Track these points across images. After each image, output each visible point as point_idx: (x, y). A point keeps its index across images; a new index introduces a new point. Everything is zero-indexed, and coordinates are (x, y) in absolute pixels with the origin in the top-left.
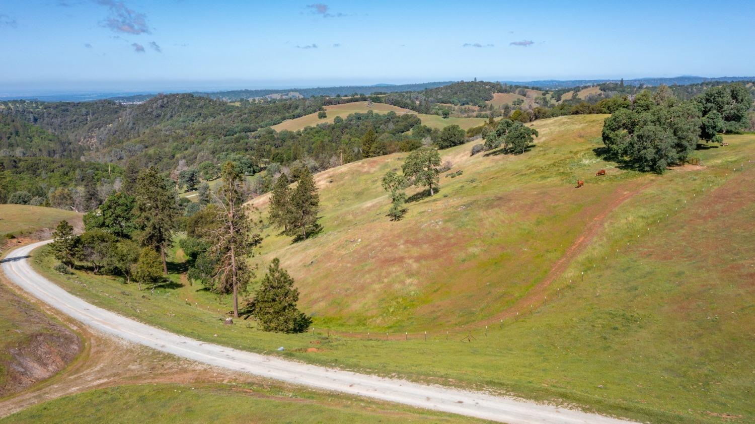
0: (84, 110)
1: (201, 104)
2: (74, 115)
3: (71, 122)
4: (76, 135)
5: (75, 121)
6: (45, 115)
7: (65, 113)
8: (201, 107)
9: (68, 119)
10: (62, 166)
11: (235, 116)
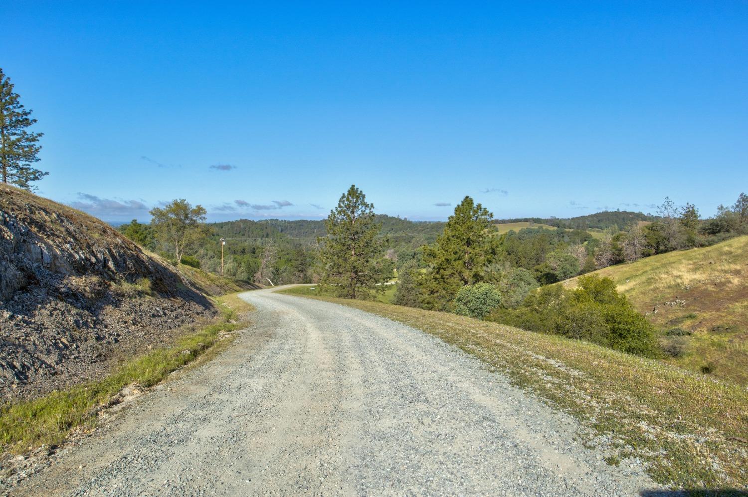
0: (313, 226)
1: (392, 222)
2: (306, 228)
3: (303, 233)
4: (306, 241)
5: (306, 233)
6: (289, 228)
7: (301, 227)
8: (393, 224)
9: (303, 231)
10: (288, 254)
11: (420, 230)
